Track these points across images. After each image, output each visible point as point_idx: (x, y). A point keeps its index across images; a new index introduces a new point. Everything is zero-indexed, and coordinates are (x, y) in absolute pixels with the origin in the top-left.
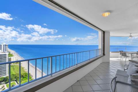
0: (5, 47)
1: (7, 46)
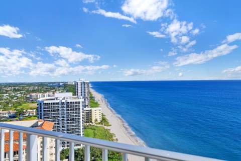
0: (83, 87)
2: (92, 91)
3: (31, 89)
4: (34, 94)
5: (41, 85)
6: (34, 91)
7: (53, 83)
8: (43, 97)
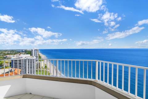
0: (35, 52)
1: (37, 51)
2: (40, 53)
3: (6, 53)
4: (8, 56)
5: (13, 51)
6: (8, 54)
7: (19, 50)
8: (14, 57)
